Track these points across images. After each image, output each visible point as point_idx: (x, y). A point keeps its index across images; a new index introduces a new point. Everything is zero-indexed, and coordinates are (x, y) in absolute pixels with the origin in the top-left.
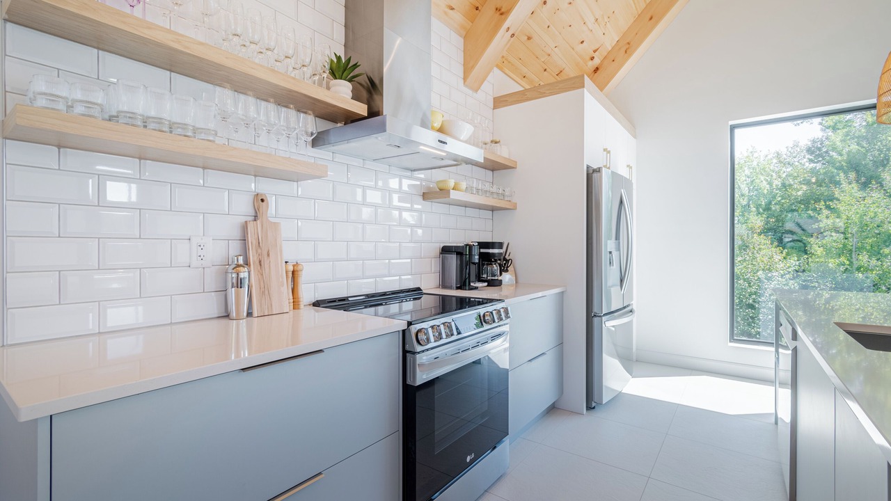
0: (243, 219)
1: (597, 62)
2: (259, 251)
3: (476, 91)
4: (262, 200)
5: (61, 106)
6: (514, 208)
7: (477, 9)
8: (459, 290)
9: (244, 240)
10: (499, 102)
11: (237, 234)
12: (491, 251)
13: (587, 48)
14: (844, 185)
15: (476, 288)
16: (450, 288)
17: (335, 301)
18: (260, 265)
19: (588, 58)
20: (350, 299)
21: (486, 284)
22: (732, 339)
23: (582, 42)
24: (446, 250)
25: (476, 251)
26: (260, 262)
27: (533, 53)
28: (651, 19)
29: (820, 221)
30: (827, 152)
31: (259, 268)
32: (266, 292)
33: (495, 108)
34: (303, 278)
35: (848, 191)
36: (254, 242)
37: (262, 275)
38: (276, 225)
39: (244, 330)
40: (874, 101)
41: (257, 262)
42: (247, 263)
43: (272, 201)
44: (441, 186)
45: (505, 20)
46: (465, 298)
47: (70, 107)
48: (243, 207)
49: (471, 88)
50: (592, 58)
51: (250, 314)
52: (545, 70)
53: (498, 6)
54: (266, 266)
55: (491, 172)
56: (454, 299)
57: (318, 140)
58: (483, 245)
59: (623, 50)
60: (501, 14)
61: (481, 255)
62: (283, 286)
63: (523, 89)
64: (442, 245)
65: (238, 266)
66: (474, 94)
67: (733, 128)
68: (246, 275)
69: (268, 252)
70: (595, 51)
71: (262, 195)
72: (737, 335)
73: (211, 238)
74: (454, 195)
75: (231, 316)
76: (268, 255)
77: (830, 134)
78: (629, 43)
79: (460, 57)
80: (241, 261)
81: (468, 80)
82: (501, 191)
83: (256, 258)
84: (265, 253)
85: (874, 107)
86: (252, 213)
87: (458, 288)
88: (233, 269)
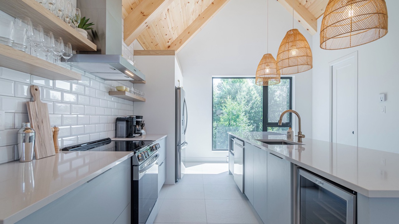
0: (25, 100)
1: (169, 44)
2: (37, 120)
3: (129, 45)
4: (36, 90)
6: (145, 101)
7: (132, 9)
8: (127, 138)
10: (136, 53)
11: (21, 109)
12: (139, 120)
13: (167, 38)
14: (228, 99)
15: (134, 137)
16: (123, 137)
17: (75, 147)
18: (39, 128)
19: (167, 42)
20: (82, 145)
21: (139, 135)
22: (213, 150)
23: (166, 35)
24: (118, 120)
25: (135, 120)
26: (38, 126)
27: (149, 35)
28: (189, 33)
29: (223, 110)
30: (222, 88)
31: (38, 130)
32: (43, 144)
33: (134, 55)
34: (60, 134)
35: (229, 101)
36: (34, 115)
37: (40, 134)
38: (45, 105)
39: (31, 168)
40: (255, 76)
41: (37, 127)
44: (119, 89)
45: (146, 19)
46: (130, 141)
49: (126, 44)
50: (168, 42)
51: (35, 157)
52: (152, 42)
53: (143, 11)
54: (42, 129)
55: (133, 84)
56: (125, 142)
58: (138, 117)
59: (179, 42)
60: (144, 15)
61: (137, 121)
62: (51, 140)
63: (144, 50)
64: (116, 117)
65: (27, 129)
66: (127, 47)
67: (213, 78)
68: (33, 134)
69: (42, 120)
70: (169, 40)
71: (36, 86)
72: (214, 149)
73: (4, 112)
74: (127, 94)
75: (22, 160)
76: (42, 122)
77: (223, 82)
78: (181, 40)
81: (126, 40)
82: (138, 93)
83: (36, 124)
84: (40, 121)
85: (255, 78)
86: (29, 96)
87: (126, 137)
88: (24, 131)
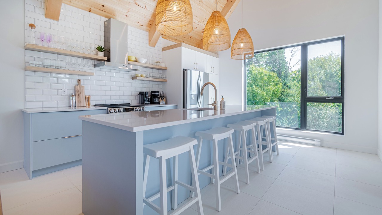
0: (75, 85)
2: (78, 92)
3: (154, 47)
4: (80, 81)
5: (34, 65)
6: (166, 81)
7: (151, 24)
9: (75, 90)
10: (164, 49)
11: (73, 88)
12: (155, 94)
15: (147, 104)
17: (100, 105)
23: (196, 28)
24: (140, 94)
25: (150, 94)
31: (78, 96)
32: (80, 101)
33: (163, 51)
34: (91, 99)
36: (77, 90)
37: (79, 98)
38: (83, 87)
42: (75, 95)
43: (82, 81)
47: (36, 65)
48: (75, 82)
49: (152, 46)
51: (75, 106)
52: (184, 37)
54: (80, 96)
57: (95, 66)
58: (152, 92)
61: (152, 95)
62: (84, 100)
64: (139, 92)
65: (73, 95)
71: (80, 79)
73: (67, 89)
75: (71, 106)
76: (81, 93)
79: (148, 38)
80: (73, 94)
81: (151, 44)
83: (77, 94)
86: (77, 83)
